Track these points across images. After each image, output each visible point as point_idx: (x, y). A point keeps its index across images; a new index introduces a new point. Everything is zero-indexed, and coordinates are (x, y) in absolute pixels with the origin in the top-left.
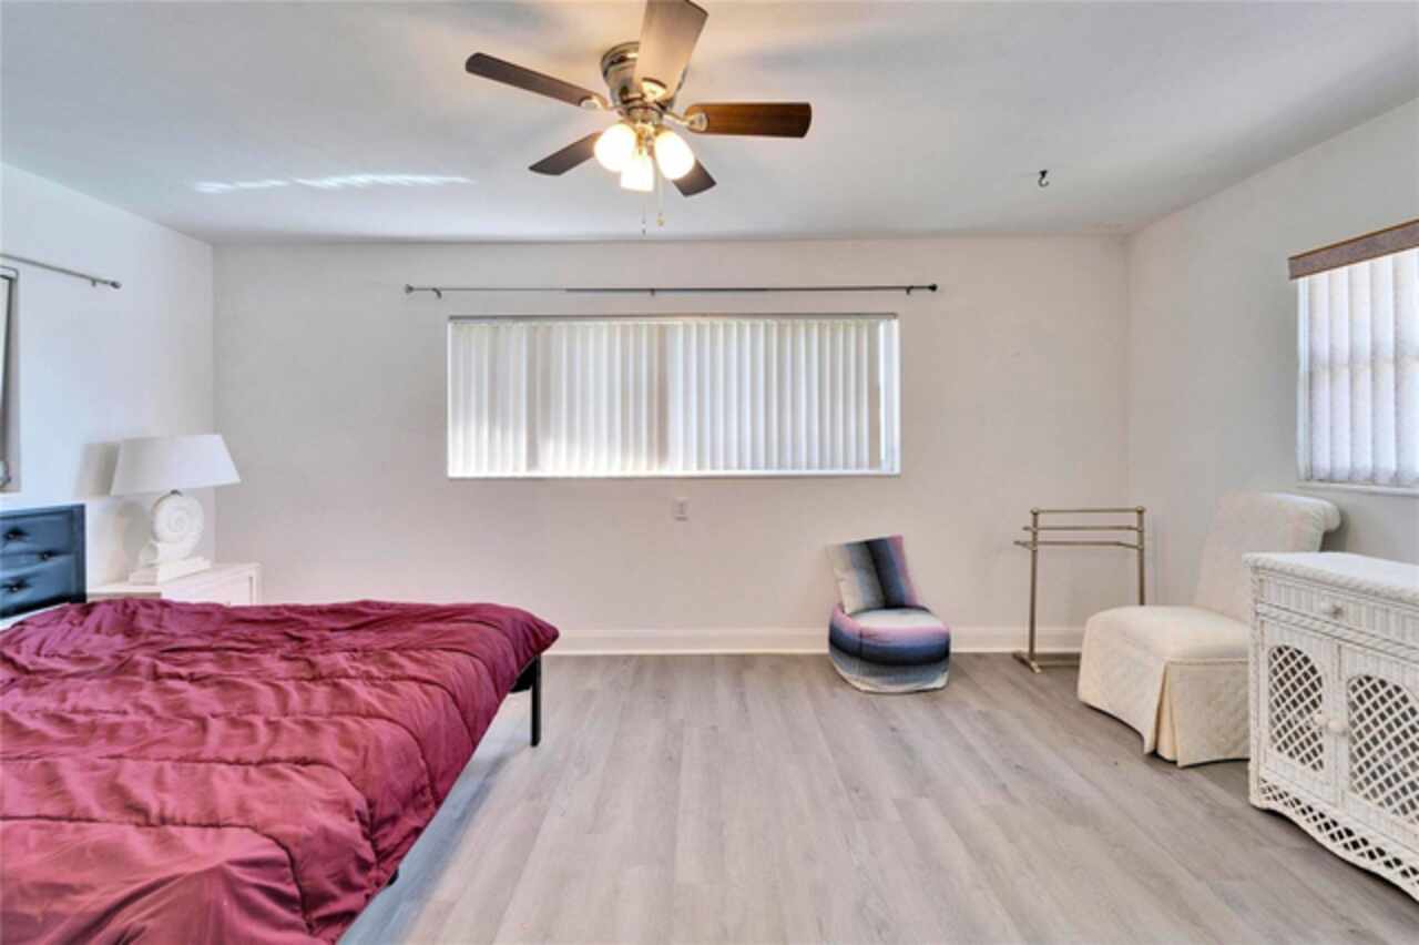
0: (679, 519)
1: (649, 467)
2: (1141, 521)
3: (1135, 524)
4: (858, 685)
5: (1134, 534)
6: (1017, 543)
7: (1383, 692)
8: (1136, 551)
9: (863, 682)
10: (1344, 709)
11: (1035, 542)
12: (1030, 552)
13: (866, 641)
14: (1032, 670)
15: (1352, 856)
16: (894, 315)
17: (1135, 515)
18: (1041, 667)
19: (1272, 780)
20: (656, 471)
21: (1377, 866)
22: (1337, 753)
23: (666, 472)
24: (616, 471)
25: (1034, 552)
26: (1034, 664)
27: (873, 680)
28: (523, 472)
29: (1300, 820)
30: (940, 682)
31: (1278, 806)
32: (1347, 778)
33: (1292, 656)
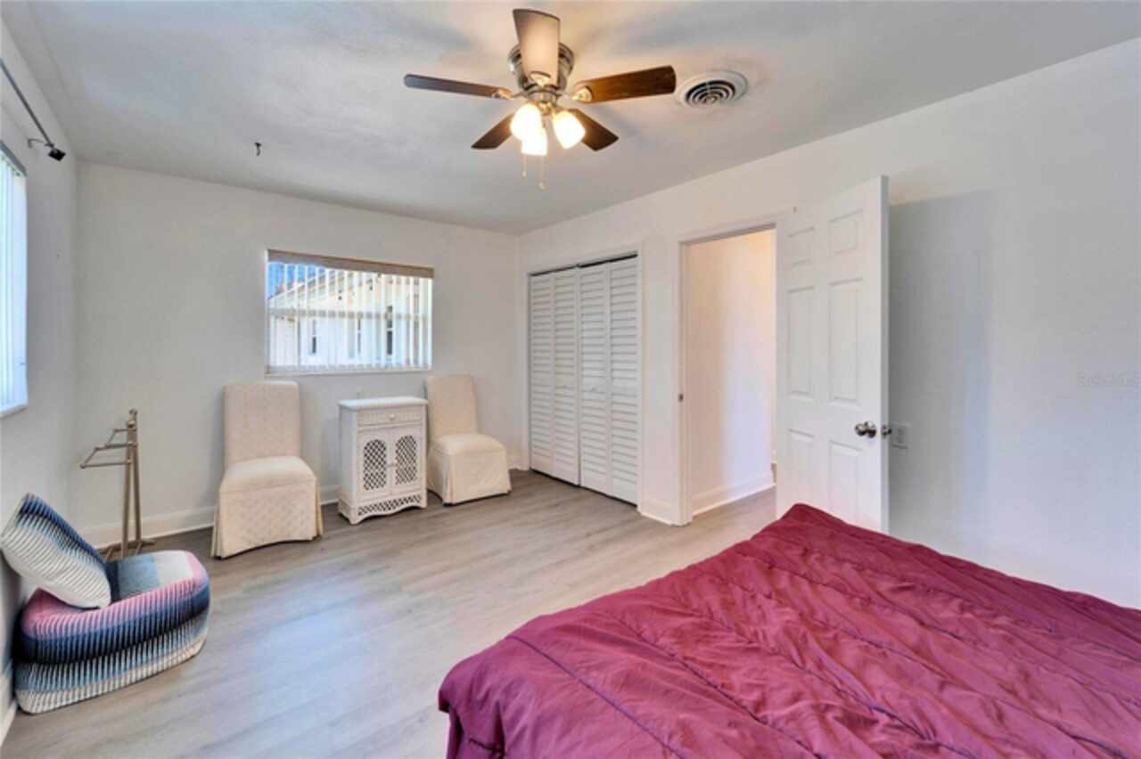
7: (406, 441)
10: (394, 454)
16: (22, 170)
19: (361, 506)
22: (391, 474)
29: (377, 512)
31: (369, 514)
32: (395, 481)
33: (374, 444)
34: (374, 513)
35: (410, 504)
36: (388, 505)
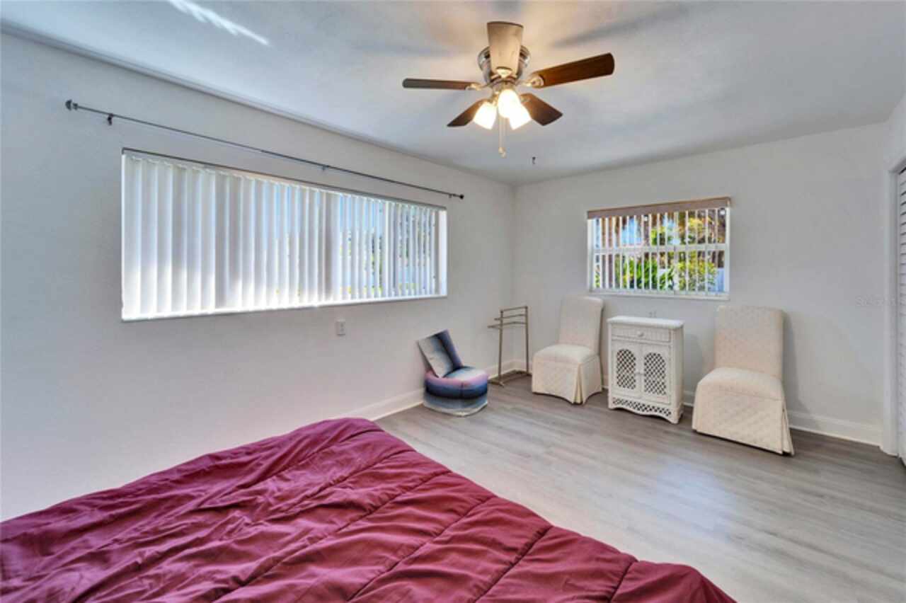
0: (340, 335)
1: (320, 299)
2: (527, 311)
3: (524, 313)
4: (460, 414)
5: (524, 318)
6: (490, 327)
7: (655, 357)
8: (524, 325)
9: (462, 412)
10: (643, 366)
11: (501, 325)
12: (499, 331)
13: (465, 388)
14: (501, 385)
15: (645, 413)
16: (444, 208)
17: (524, 310)
18: (504, 383)
19: (617, 397)
20: (325, 302)
21: (653, 413)
22: (640, 382)
23: (331, 302)
24: (296, 303)
25: (501, 330)
26: (501, 383)
27: (469, 409)
28: (211, 309)
29: (628, 408)
30: (486, 402)
31: (620, 406)
32: (643, 388)
33: (625, 352)
34: (624, 407)
35: (657, 414)
36: (637, 406)
